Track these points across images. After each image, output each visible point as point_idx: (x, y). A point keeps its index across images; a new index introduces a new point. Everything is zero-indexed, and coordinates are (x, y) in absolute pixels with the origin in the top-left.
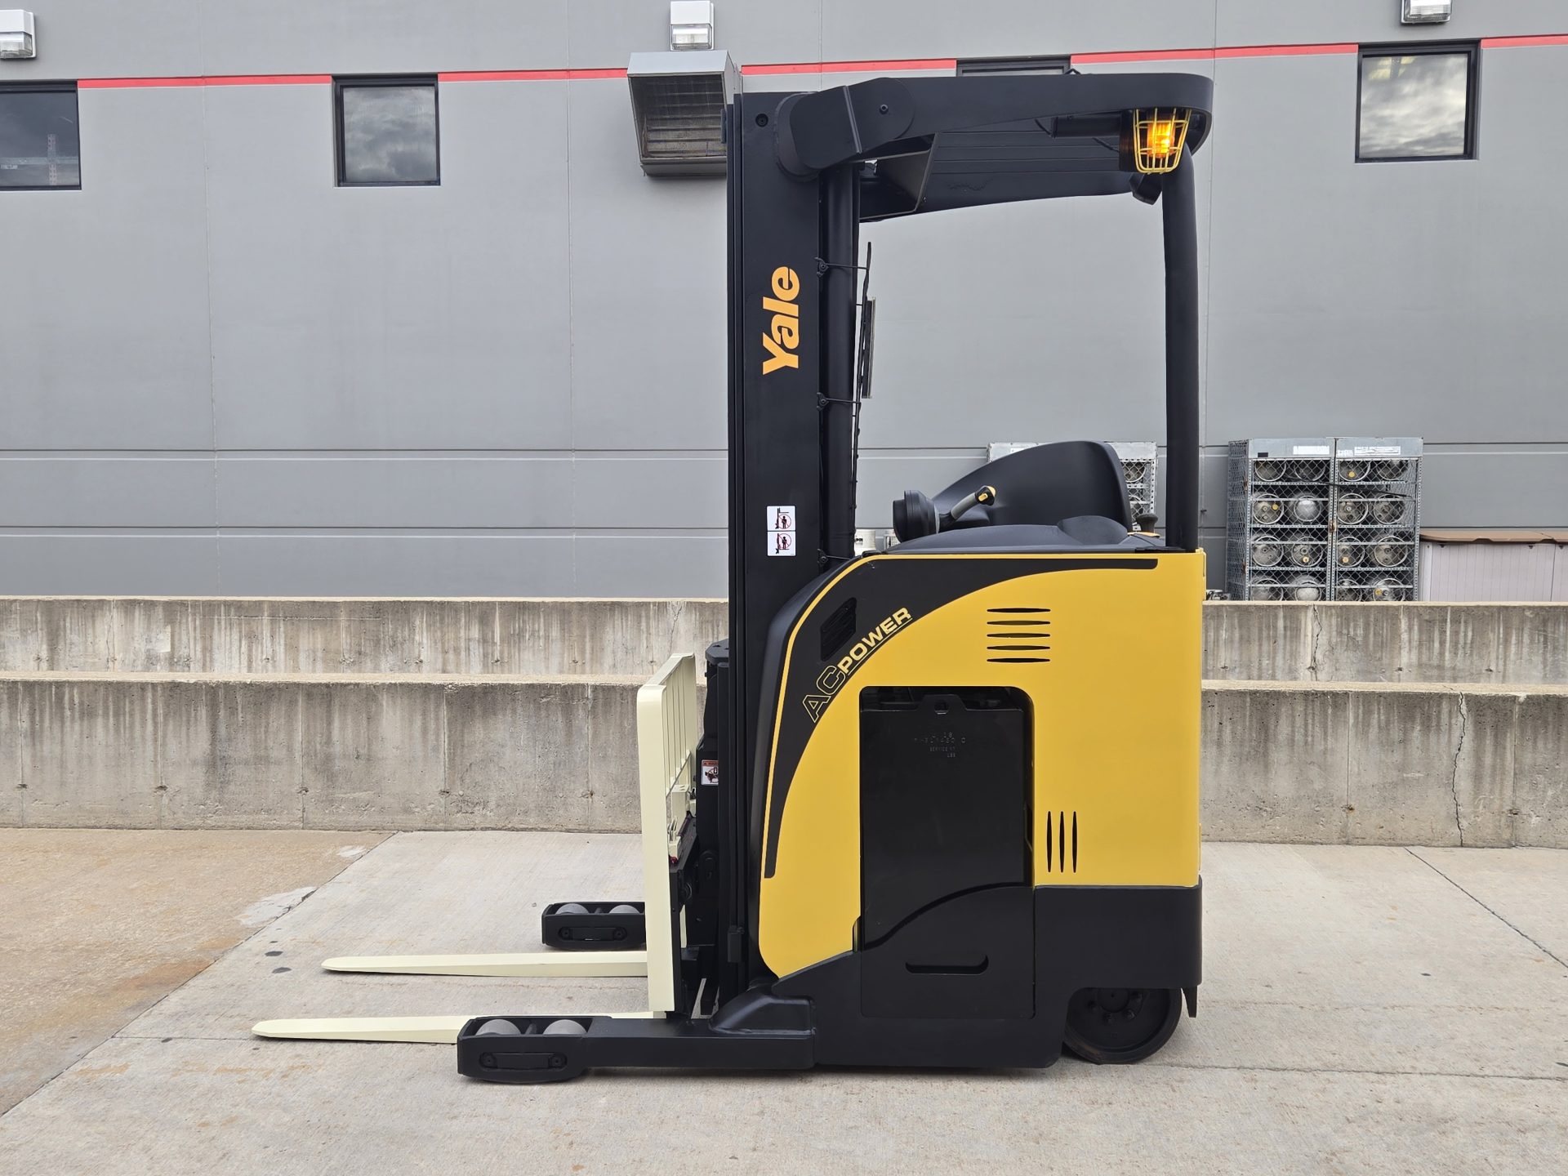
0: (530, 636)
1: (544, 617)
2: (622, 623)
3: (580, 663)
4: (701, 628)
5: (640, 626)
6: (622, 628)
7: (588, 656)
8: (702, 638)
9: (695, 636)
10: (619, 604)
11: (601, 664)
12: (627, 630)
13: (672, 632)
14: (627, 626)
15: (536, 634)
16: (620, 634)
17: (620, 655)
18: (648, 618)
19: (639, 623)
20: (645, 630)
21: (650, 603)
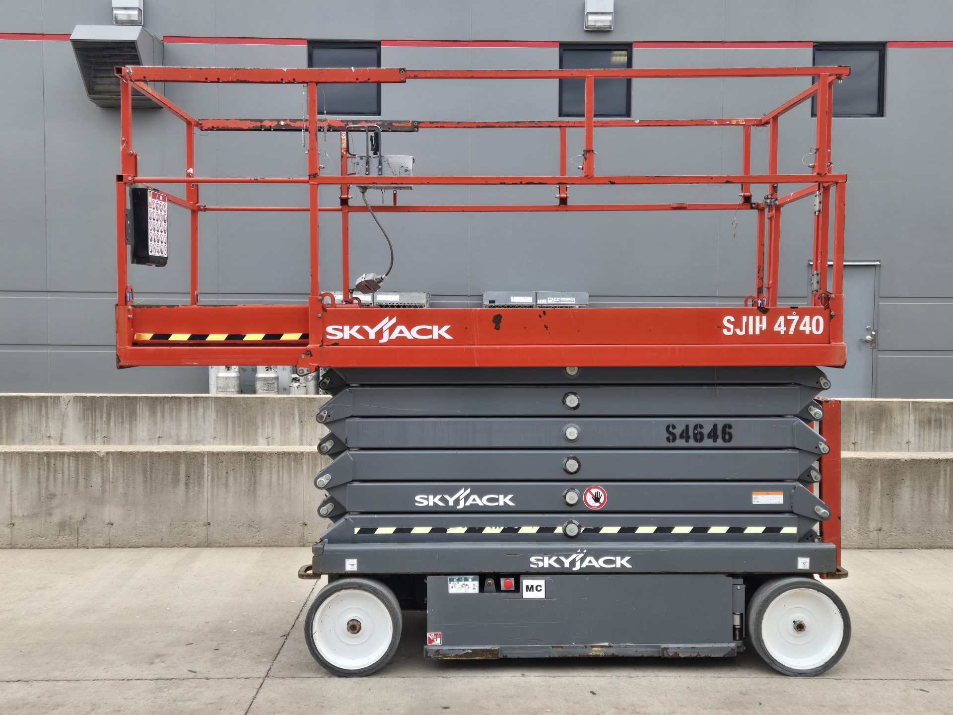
2: (28, 410)
4: (84, 413)
5: (40, 413)
6: (29, 414)
8: (85, 420)
9: (80, 420)
10: (27, 397)
11: (14, 438)
12: (32, 415)
13: (63, 417)
14: (32, 412)
16: (27, 418)
17: (27, 432)
18: (47, 407)
19: (40, 410)
20: (44, 415)
21: (48, 397)
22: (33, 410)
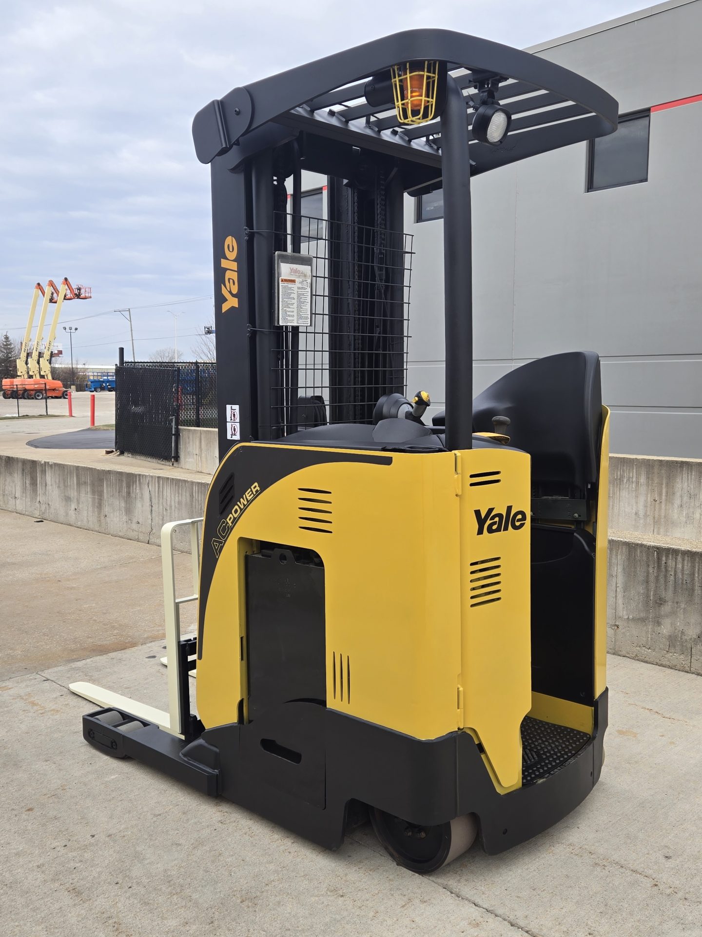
0: (627, 481)
1: (636, 468)
2: (688, 476)
3: (658, 502)
6: (688, 480)
7: (664, 497)
11: (673, 504)
12: (691, 482)
14: (691, 478)
15: (631, 480)
16: (686, 484)
17: (685, 498)
22: (693, 477)
